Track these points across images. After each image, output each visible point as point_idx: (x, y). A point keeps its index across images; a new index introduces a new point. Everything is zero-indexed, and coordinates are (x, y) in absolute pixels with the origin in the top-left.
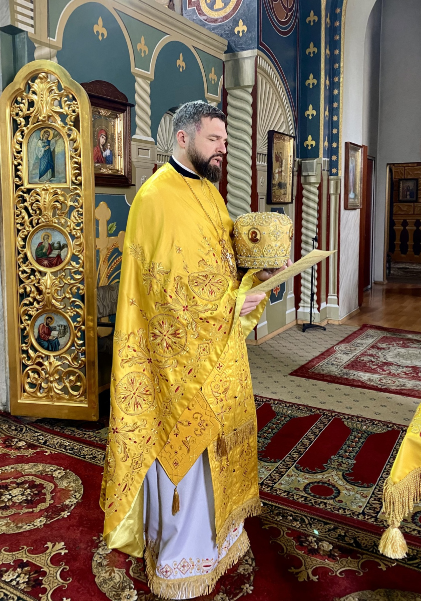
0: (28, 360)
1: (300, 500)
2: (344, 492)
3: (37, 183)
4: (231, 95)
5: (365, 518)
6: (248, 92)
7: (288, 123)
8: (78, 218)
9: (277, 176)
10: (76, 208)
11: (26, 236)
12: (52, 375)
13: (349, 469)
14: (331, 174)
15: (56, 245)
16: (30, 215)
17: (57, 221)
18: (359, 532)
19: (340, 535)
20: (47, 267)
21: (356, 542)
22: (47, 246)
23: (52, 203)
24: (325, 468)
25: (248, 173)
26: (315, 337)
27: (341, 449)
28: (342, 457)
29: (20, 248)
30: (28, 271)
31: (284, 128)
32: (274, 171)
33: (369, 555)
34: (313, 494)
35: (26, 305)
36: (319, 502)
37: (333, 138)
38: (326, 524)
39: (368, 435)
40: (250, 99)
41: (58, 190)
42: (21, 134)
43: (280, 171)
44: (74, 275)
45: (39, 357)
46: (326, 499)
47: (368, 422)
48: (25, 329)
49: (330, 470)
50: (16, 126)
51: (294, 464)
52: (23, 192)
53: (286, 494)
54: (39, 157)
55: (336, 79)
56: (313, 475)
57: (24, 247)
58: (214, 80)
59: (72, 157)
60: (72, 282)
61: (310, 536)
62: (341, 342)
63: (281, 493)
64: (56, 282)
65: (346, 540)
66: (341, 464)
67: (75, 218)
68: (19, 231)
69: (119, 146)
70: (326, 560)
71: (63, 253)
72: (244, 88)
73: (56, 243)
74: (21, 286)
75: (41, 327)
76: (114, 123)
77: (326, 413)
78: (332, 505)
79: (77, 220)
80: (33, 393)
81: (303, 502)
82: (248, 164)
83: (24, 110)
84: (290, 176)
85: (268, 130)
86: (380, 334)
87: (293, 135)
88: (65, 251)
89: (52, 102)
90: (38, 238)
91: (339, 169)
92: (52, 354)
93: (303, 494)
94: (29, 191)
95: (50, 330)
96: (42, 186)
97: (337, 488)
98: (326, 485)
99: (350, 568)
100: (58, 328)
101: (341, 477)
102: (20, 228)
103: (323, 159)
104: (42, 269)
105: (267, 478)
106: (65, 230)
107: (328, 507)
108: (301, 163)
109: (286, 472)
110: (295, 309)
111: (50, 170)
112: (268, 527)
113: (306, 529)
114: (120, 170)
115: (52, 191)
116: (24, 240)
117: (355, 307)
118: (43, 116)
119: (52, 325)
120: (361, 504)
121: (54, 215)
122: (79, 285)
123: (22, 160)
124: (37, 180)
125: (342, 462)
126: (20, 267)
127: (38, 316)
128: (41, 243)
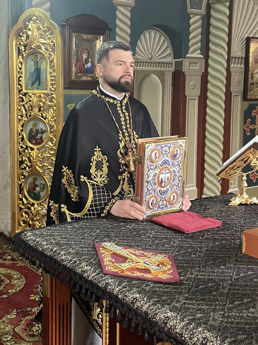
0: (23, 205)
3: (30, 89)
4: (214, 9)
6: (226, 6)
8: (53, 113)
10: (52, 107)
11: (24, 124)
12: (36, 216)
15: (40, 131)
16: (26, 111)
17: (41, 115)
20: (34, 144)
22: (35, 131)
23: (39, 103)
29: (20, 132)
30: (24, 147)
35: (23, 169)
41: (42, 95)
42: (22, 57)
44: (50, 151)
45: (29, 203)
48: (21, 184)
50: (19, 52)
52: (22, 95)
54: (32, 72)
59: (51, 73)
60: (48, 155)
71: (44, 136)
72: (223, 2)
74: (20, 156)
75: (30, 184)
76: (96, 43)
83: (24, 41)
88: (45, 135)
89: (40, 36)
94: (25, 94)
96: (32, 91)
100: (40, 186)
102: (20, 118)
104: (31, 146)
106: (45, 121)
111: (38, 81)
115: (38, 95)
116: (22, 126)
118: (34, 45)
119: (37, 183)
121: (40, 110)
122: (53, 158)
123: (22, 74)
124: (30, 87)
126: (20, 144)
127: (29, 176)
128: (31, 129)
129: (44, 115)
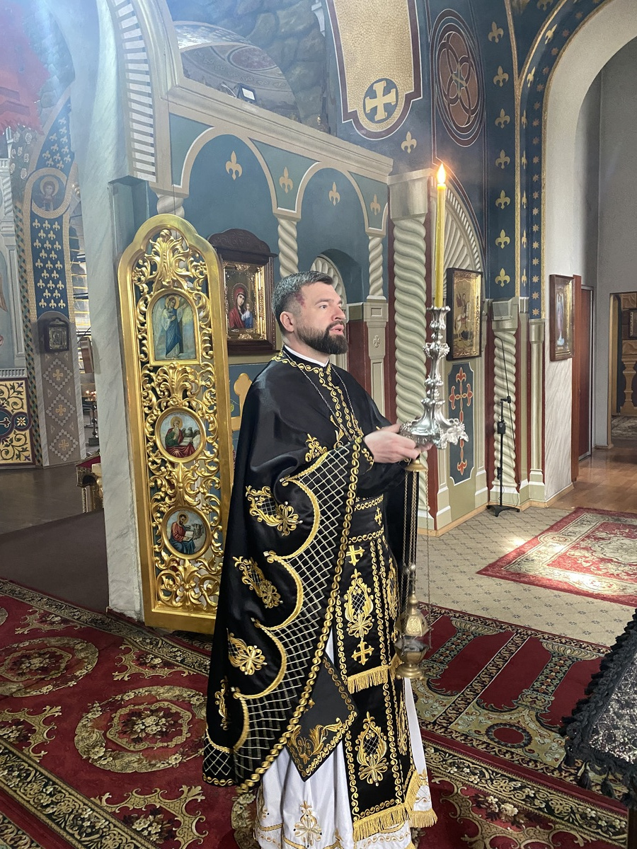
0: (162, 564)
1: (480, 747)
2: (537, 739)
3: (164, 360)
4: (398, 227)
5: (561, 775)
6: (421, 223)
7: (474, 255)
8: (210, 400)
9: (460, 324)
10: (208, 388)
11: (155, 421)
12: (188, 582)
13: (545, 708)
14: (532, 317)
15: (187, 432)
16: (158, 398)
17: (187, 404)
18: (553, 794)
19: (528, 796)
20: (178, 457)
21: (548, 806)
22: (177, 432)
23: (182, 383)
24: (514, 706)
25: (421, 323)
26: (513, 525)
27: (537, 681)
28: (538, 691)
29: (148, 436)
30: (159, 461)
31: (468, 262)
32: (455, 318)
33: (563, 825)
34: (496, 740)
35: (156, 500)
36: (505, 751)
37: (534, 269)
38: (511, 780)
39: (573, 662)
40: (423, 231)
41: (187, 368)
42: (145, 303)
43: (463, 317)
44: (209, 467)
45: (173, 560)
46: (513, 747)
47: (573, 644)
48: (157, 527)
49: (520, 708)
50: (139, 294)
51: (475, 698)
52: (149, 370)
53: (463, 738)
54: (165, 330)
55: (536, 195)
56: (498, 713)
57: (152, 434)
58: (377, 210)
59: (202, 329)
60: (206, 474)
61: (490, 795)
62: (548, 530)
63: (457, 737)
64: (189, 475)
65: (536, 804)
66: (535, 701)
67: (208, 400)
68: (147, 415)
69: (261, 306)
70: (509, 828)
71: (196, 441)
72: (414, 218)
73: (187, 429)
74: (152, 478)
75: (174, 527)
76: (254, 278)
77: (519, 631)
78: (521, 756)
79: (210, 402)
80: (168, 601)
81: (485, 750)
82: (421, 312)
83: (146, 274)
84: (477, 323)
85: (446, 268)
86: (600, 520)
87: (480, 270)
89: (177, 265)
90: (167, 424)
91: (542, 309)
92: (187, 558)
93: (485, 739)
94: (155, 369)
95: (184, 529)
96: (168, 363)
97: (528, 733)
98: (514, 728)
99: (538, 841)
100: (192, 528)
101: (534, 719)
102: (147, 412)
103: (521, 299)
104: (172, 459)
105: (441, 715)
106: (196, 415)
107: (515, 759)
108: (492, 304)
109: (465, 709)
110: (487, 488)
111: (178, 344)
112: (439, 781)
113: (486, 785)
114: (262, 334)
115: (180, 369)
116: (153, 425)
117: (567, 484)
118: (167, 280)
119: (187, 524)
120: (557, 756)
121: (185, 396)
122: (215, 478)
123: (146, 333)
124: (164, 356)
125: (536, 698)
126: (149, 457)
127: (170, 513)
128: (171, 430)
129: (194, 404)
